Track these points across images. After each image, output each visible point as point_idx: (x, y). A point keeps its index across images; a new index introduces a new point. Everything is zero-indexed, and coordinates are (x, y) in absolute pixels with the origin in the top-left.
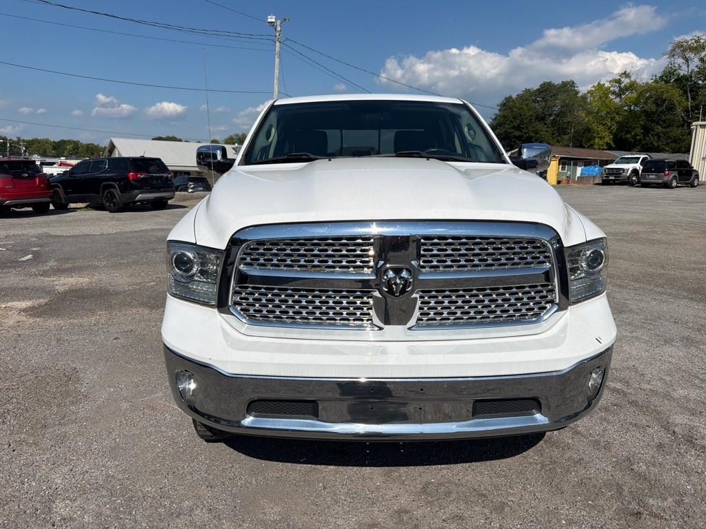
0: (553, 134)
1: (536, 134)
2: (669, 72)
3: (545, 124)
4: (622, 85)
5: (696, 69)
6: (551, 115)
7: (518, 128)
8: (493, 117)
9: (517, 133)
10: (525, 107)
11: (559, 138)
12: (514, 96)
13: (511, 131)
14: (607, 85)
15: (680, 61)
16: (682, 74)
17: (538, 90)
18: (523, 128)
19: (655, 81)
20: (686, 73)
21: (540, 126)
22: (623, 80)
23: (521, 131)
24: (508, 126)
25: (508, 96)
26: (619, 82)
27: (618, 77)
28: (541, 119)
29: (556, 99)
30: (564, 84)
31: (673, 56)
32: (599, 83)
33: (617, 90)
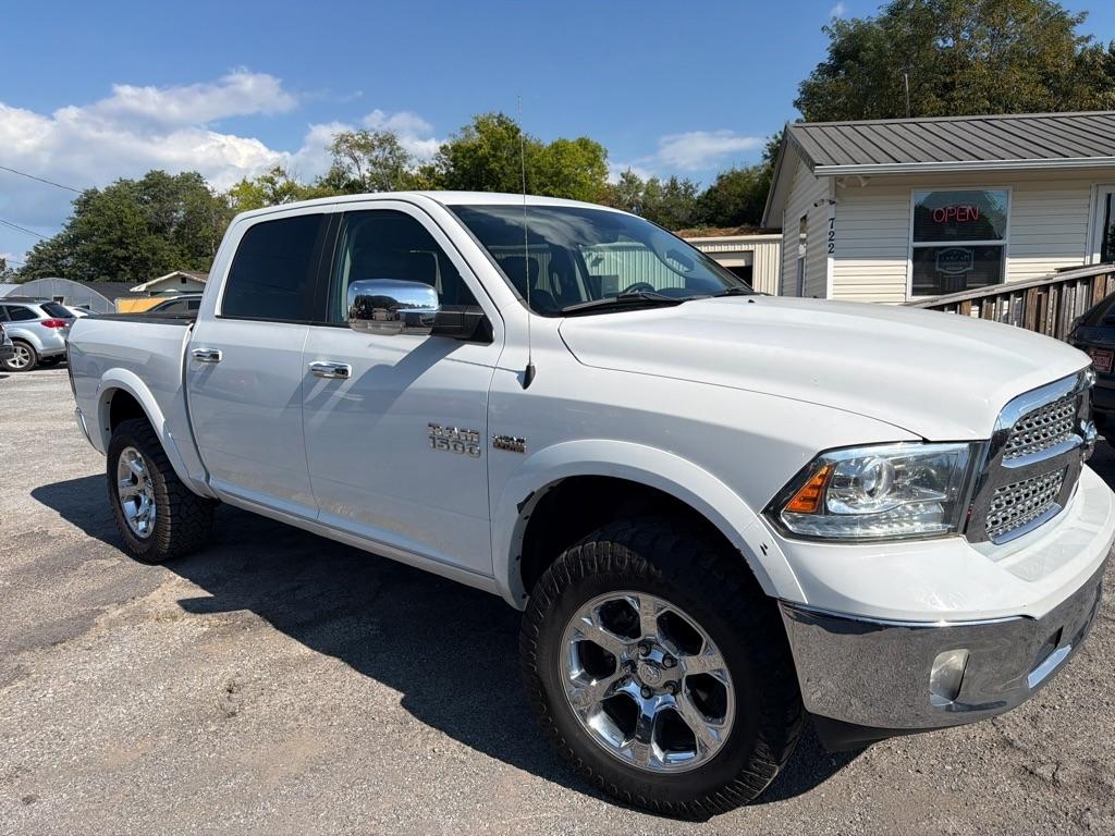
0: (183, 255)
1: (154, 254)
2: (338, 175)
3: (166, 239)
4: (278, 186)
5: (368, 175)
6: (170, 224)
7: (120, 243)
8: (68, 222)
9: (121, 253)
10: (127, 210)
11: (195, 262)
12: (102, 190)
13: (106, 248)
14: (256, 184)
15: (347, 160)
16: (352, 179)
17: (142, 183)
18: (129, 244)
19: (321, 185)
20: (358, 178)
21: (156, 241)
22: (276, 179)
23: (127, 249)
24: (102, 240)
25: (90, 188)
26: (271, 181)
27: (269, 175)
28: (159, 229)
29: (178, 200)
30: (186, 178)
31: (338, 152)
32: (244, 181)
33: (270, 193)
